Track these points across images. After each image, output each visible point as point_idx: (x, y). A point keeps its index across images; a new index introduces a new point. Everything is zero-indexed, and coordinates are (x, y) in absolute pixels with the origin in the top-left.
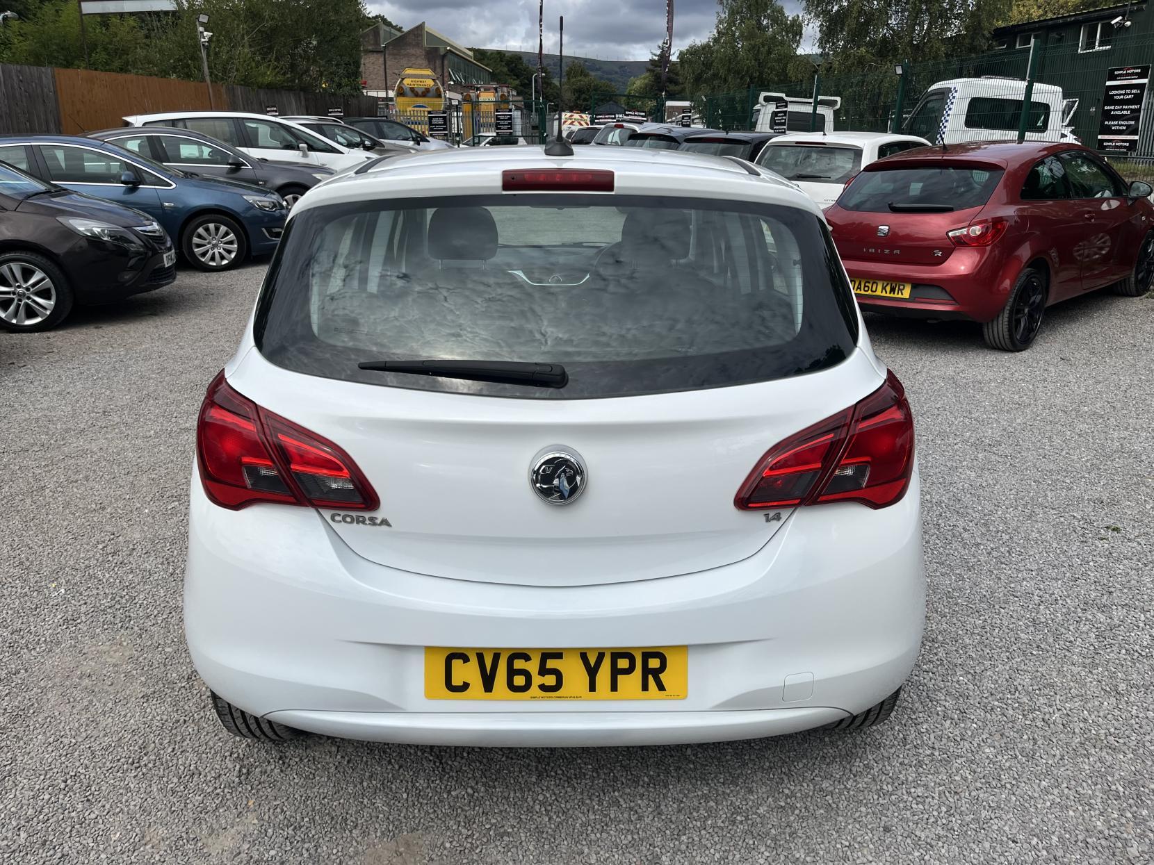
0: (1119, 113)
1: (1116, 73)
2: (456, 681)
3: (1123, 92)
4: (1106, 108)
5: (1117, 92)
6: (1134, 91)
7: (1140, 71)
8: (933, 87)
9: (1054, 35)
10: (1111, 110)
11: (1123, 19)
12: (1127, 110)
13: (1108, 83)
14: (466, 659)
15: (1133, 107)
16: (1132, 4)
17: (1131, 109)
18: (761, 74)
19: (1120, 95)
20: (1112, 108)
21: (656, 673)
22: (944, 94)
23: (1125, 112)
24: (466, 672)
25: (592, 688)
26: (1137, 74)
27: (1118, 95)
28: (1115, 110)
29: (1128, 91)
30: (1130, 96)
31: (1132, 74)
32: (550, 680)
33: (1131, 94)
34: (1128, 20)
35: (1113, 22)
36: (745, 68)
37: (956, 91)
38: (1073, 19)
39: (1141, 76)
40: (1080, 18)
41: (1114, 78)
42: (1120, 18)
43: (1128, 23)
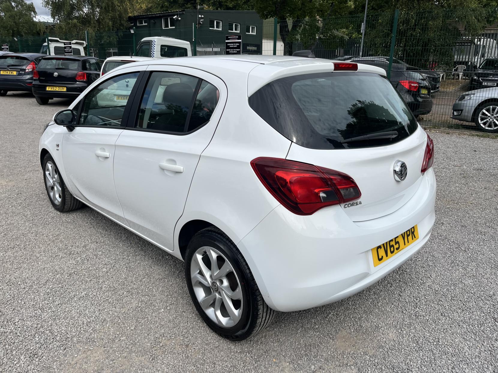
0: (232, 52)
1: (229, 37)
2: (380, 257)
3: (233, 44)
4: (227, 50)
5: (230, 44)
6: (237, 44)
7: (238, 37)
8: (142, 40)
9: (152, 21)
10: (229, 51)
11: (177, 17)
12: (235, 51)
13: (226, 41)
14: (381, 248)
15: (237, 50)
16: (180, 11)
17: (237, 51)
18: (18, 29)
19: (232, 45)
20: (230, 50)
21: (413, 233)
22: (149, 43)
23: (235, 52)
24: (382, 252)
25: (405, 245)
26: (237, 38)
27: (231, 45)
28: (231, 51)
29: (235, 44)
30: (236, 46)
31: (235, 38)
32: (397, 246)
33: (236, 45)
34: (179, 17)
35: (174, 17)
36: (9, 26)
37: (155, 42)
38: (158, 15)
39: (238, 39)
40: (161, 15)
41: (228, 39)
42: (176, 16)
43: (180, 19)
